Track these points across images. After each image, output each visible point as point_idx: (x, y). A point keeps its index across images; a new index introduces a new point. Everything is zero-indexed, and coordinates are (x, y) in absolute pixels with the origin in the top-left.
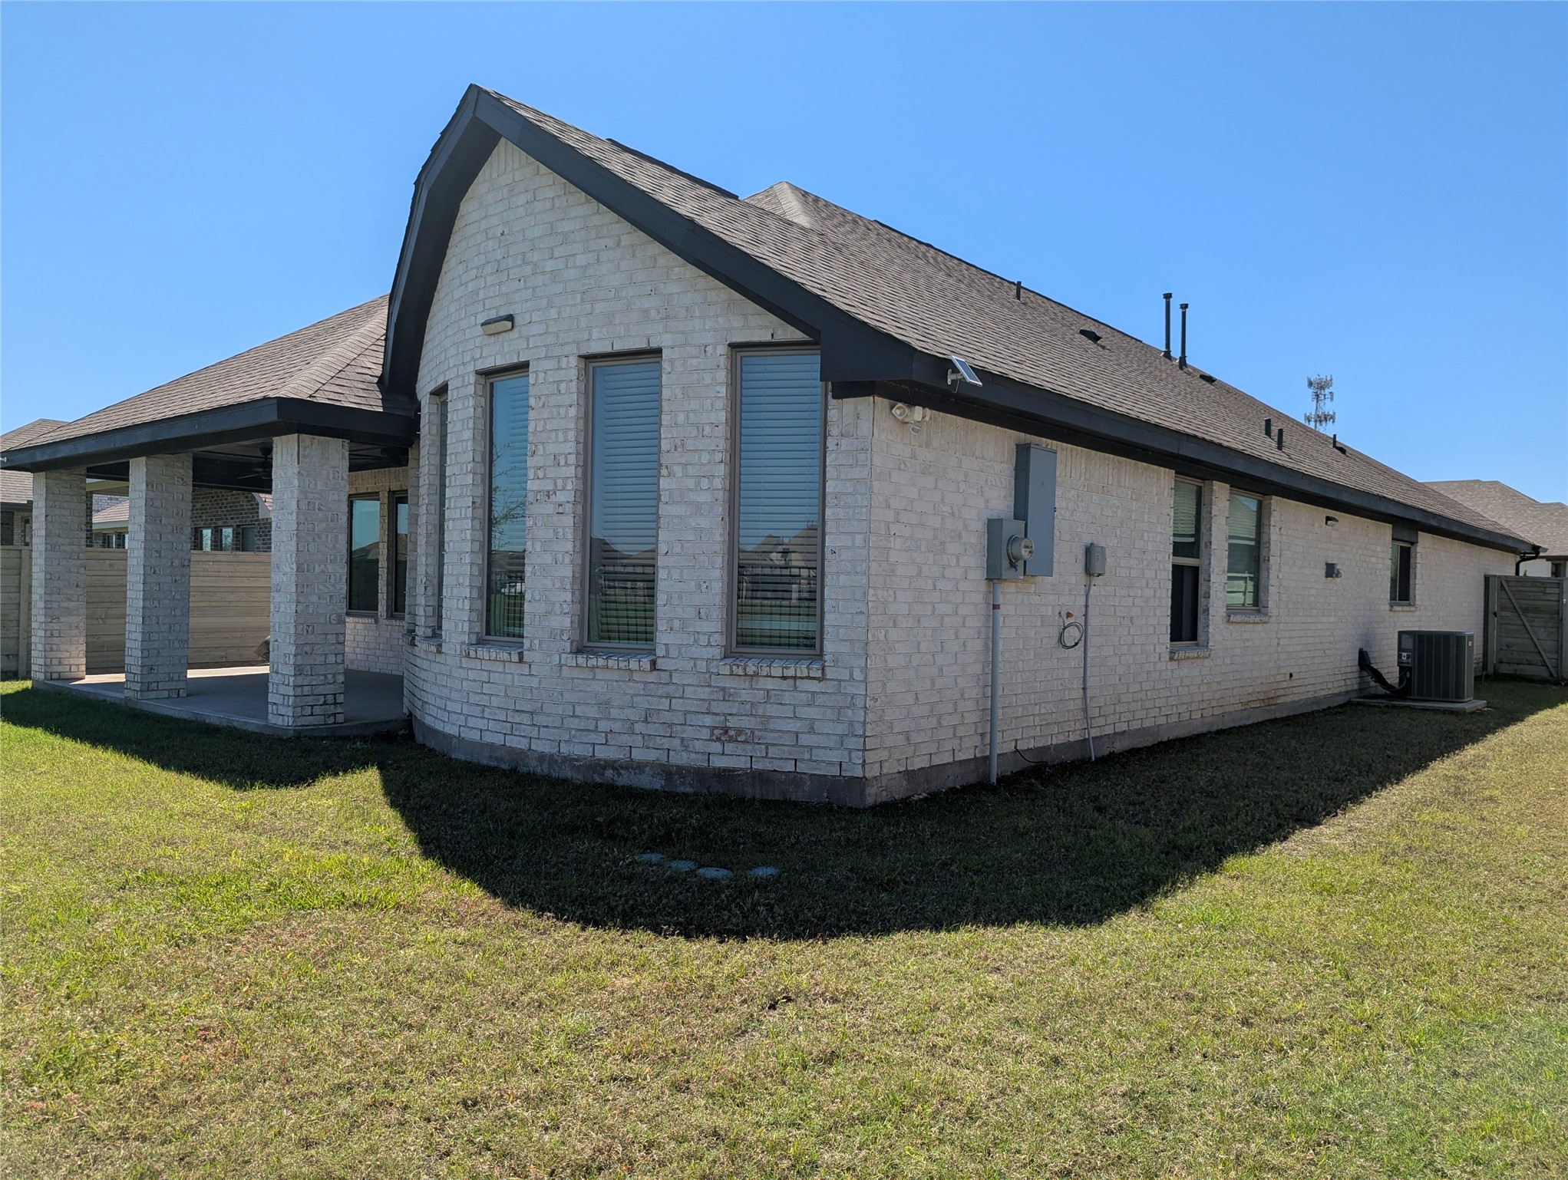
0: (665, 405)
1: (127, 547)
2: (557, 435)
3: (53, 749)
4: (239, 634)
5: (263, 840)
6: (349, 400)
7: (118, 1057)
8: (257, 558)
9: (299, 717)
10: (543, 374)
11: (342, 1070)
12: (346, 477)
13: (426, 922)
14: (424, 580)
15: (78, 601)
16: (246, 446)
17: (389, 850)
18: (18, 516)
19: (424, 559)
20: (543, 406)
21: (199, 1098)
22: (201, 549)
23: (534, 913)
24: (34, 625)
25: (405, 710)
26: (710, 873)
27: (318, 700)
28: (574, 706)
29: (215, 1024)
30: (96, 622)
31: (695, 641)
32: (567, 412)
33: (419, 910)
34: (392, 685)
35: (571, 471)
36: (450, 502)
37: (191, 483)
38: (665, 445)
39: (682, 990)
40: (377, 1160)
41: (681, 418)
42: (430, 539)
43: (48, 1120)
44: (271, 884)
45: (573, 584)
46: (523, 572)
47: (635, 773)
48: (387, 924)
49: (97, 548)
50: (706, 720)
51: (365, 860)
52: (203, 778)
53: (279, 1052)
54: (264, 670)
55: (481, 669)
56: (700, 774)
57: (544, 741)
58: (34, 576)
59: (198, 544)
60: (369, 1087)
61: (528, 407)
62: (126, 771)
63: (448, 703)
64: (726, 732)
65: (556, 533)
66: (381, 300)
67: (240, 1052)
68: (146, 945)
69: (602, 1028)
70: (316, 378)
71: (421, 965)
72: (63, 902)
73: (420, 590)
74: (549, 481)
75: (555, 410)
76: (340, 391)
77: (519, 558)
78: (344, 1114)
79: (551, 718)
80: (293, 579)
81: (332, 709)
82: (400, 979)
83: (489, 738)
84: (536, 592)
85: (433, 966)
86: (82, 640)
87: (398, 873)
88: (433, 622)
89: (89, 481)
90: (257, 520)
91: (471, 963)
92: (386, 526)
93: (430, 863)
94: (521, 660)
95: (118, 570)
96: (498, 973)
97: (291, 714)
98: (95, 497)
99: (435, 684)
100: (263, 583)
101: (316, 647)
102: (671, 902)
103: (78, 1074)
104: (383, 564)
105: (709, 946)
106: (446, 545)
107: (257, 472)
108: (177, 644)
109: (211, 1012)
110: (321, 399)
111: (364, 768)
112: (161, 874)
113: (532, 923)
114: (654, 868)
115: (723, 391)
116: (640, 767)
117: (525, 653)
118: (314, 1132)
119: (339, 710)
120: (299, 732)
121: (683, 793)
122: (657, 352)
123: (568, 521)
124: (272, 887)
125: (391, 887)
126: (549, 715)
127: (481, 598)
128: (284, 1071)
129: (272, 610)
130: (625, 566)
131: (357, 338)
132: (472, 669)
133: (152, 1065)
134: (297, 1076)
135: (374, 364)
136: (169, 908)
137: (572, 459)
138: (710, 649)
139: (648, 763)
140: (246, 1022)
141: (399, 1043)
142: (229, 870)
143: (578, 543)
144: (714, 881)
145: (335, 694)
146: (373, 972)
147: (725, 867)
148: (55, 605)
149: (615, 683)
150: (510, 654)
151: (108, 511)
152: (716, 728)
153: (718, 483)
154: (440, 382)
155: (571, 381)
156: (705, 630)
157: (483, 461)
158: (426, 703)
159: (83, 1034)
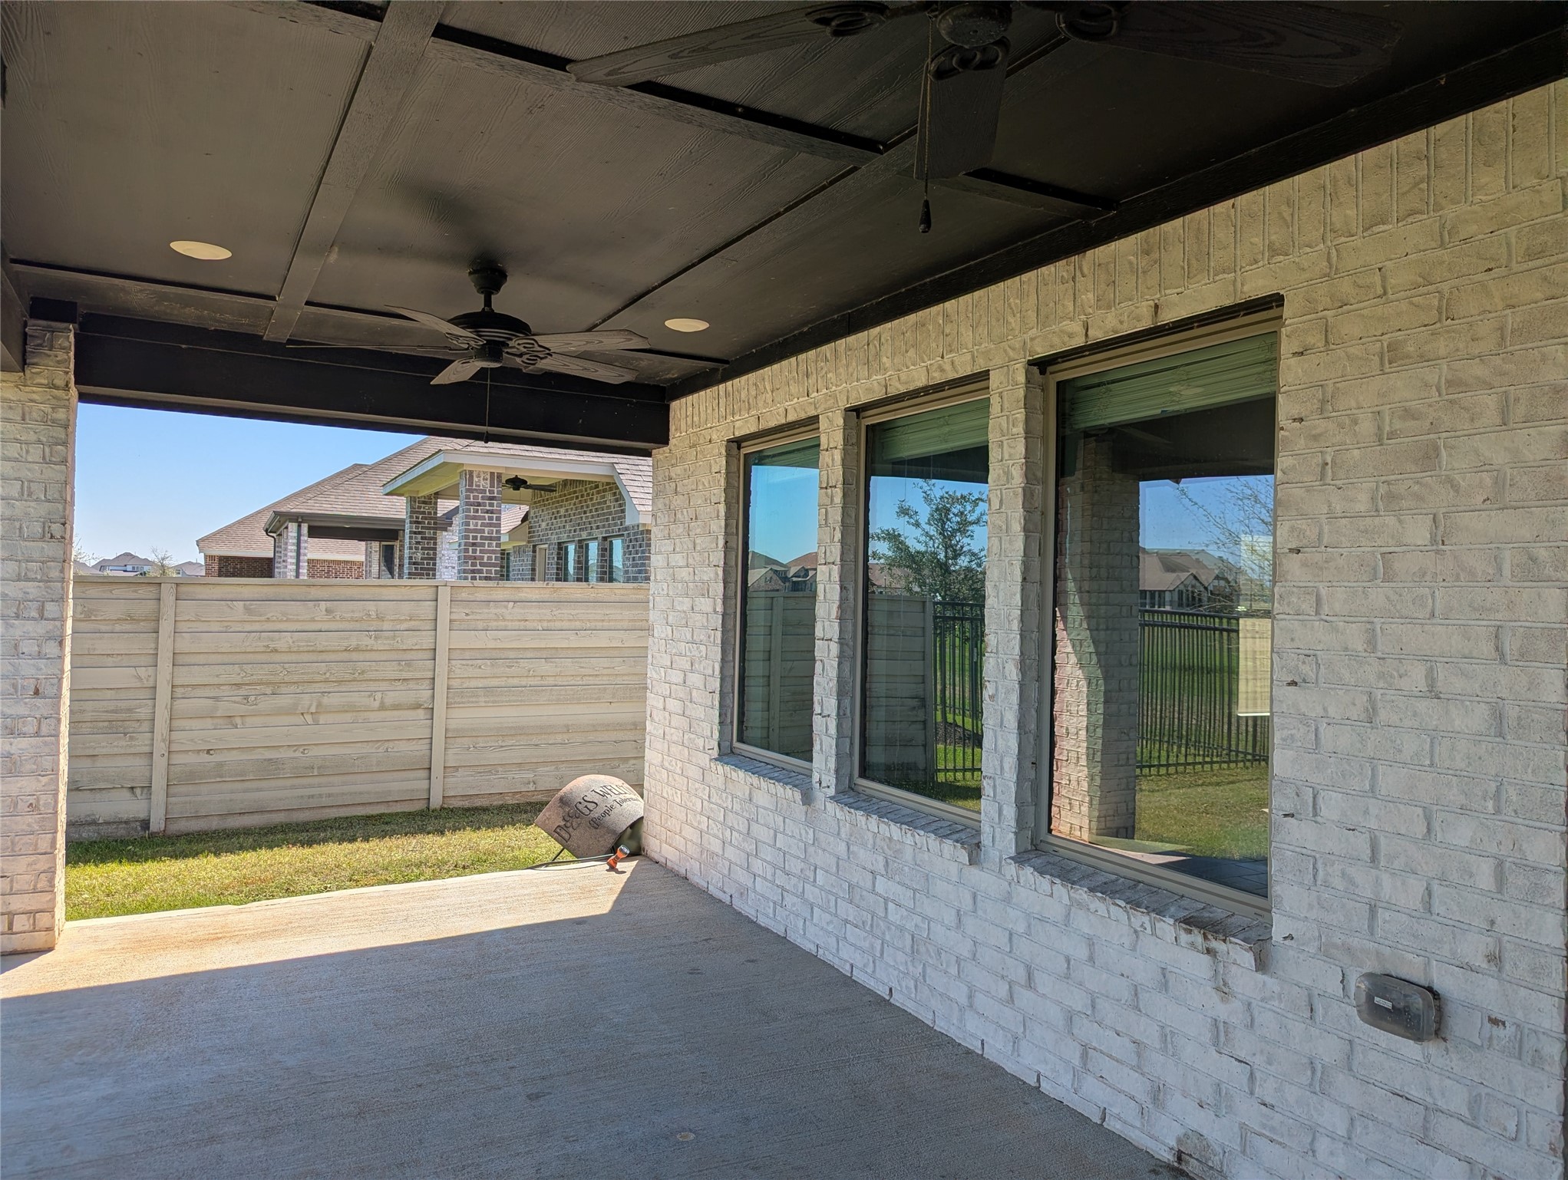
15: (37, 734)
30: (299, 720)
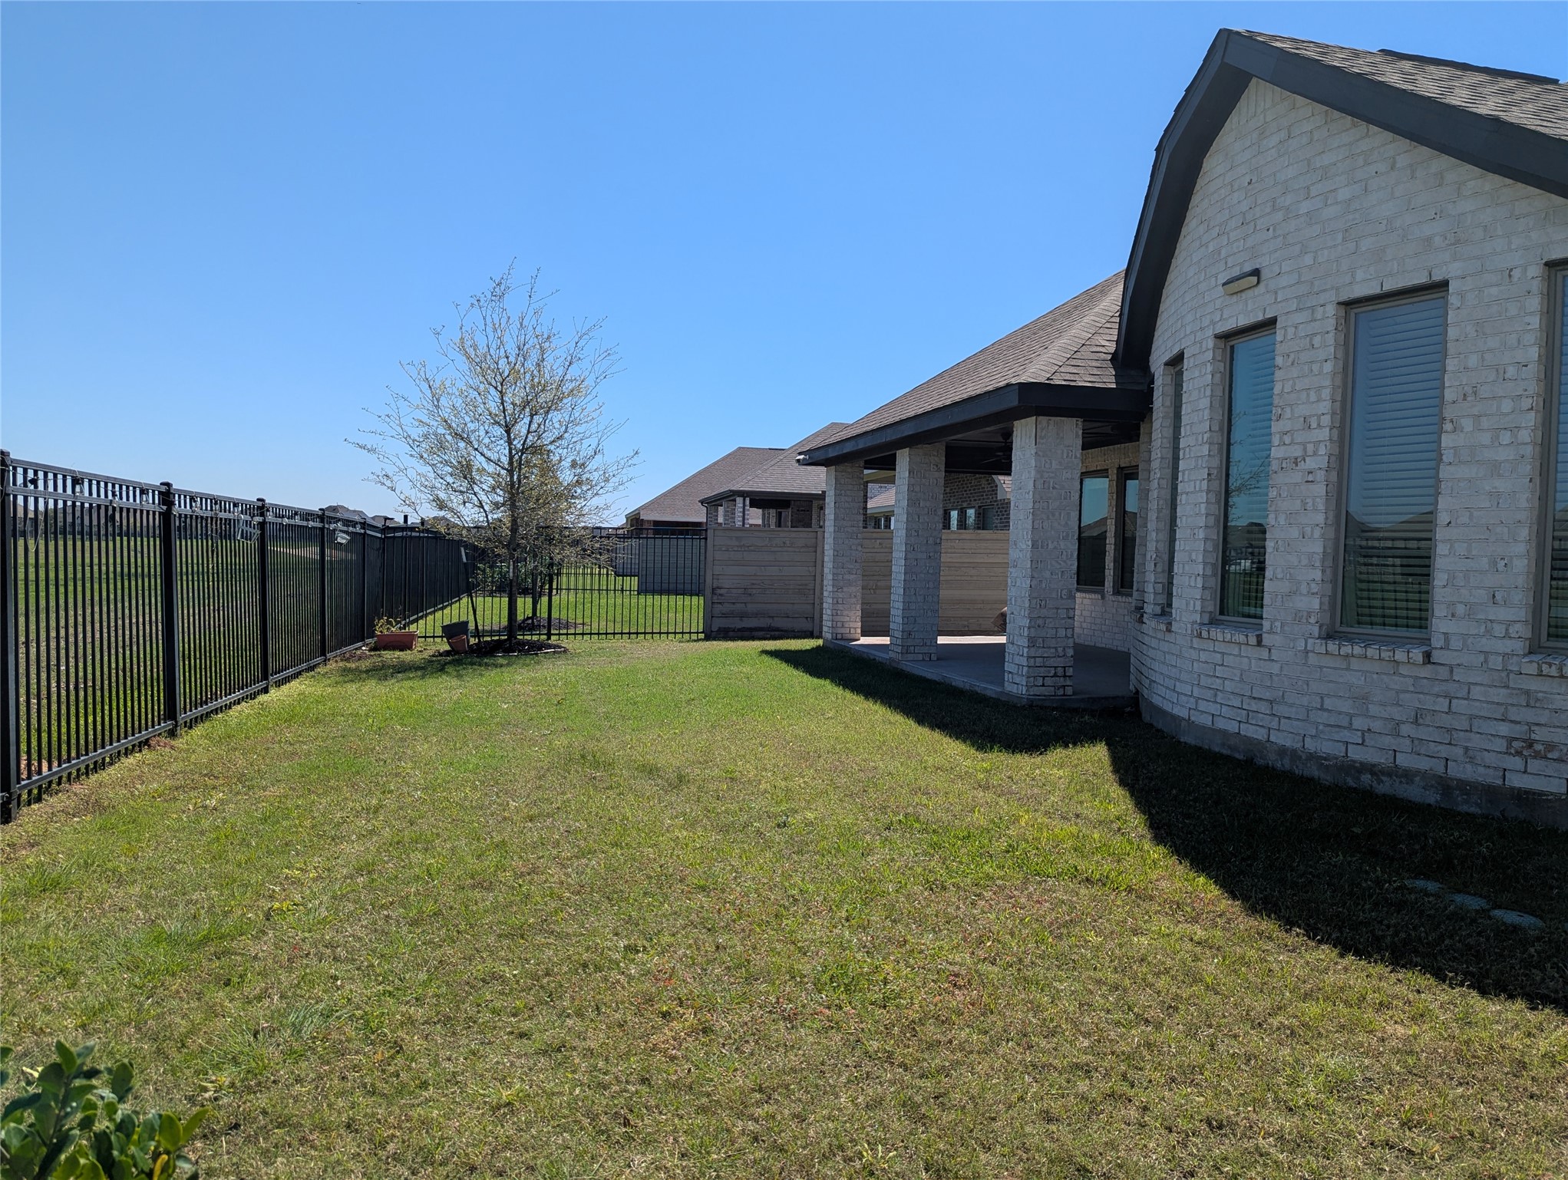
0: (1451, 347)
1: (892, 528)
2: (1308, 395)
3: (837, 698)
4: (979, 606)
5: (1001, 801)
6: (1084, 381)
7: (885, 985)
8: (995, 536)
9: (1032, 687)
10: (1294, 329)
11: (1079, 1049)
12: (1078, 456)
13: (1158, 912)
14: (1154, 556)
15: (856, 574)
16: (988, 432)
17: (1119, 829)
18: (815, 504)
19: (1154, 534)
20: (1292, 364)
21: (950, 1042)
22: (949, 529)
23: (1280, 926)
24: (825, 594)
25: (1132, 687)
26: (1511, 917)
27: (1049, 672)
28: (1322, 698)
29: (964, 972)
31: (1487, 631)
32: (1321, 367)
33: (1152, 898)
34: (1118, 661)
35: (1324, 434)
36: (1183, 475)
37: (943, 469)
38: (1449, 395)
39: (1478, 1058)
40: (1118, 1158)
41: (1473, 361)
42: (1161, 515)
43: (832, 1028)
44: (1010, 846)
45: (1323, 561)
46: (1264, 547)
47: (1401, 782)
48: (1120, 907)
49: (870, 529)
50: (1501, 728)
51: (1096, 836)
52: (950, 736)
53: (1020, 1015)
54: (1001, 639)
55: (1214, 651)
56: (1491, 793)
57: (1285, 734)
58: (826, 553)
59: (947, 525)
60: (1107, 1075)
61: (1275, 367)
62: (890, 723)
63: (1177, 683)
64: (1530, 746)
65: (1304, 504)
66: (1114, 278)
67: (985, 1005)
68: (906, 884)
69: (1371, 1080)
70: (1054, 361)
71: (1155, 958)
72: (844, 832)
73: (1150, 566)
74: (1296, 447)
75: (1306, 367)
76: (1075, 371)
77: (1258, 531)
78: (1083, 1097)
79: (1294, 709)
80: (1029, 555)
81: (1061, 681)
82: (1135, 967)
83: (1221, 724)
84: (1279, 570)
85: (1169, 962)
86: (859, 607)
87: (1129, 855)
88: (1162, 599)
89: (866, 472)
90: (996, 501)
91: (1210, 967)
92: (1114, 503)
93: (1161, 849)
94: (1259, 643)
95: (886, 548)
96: (1240, 985)
97: (1025, 684)
98: (870, 485)
99: (1164, 663)
100: (999, 559)
101: (1048, 621)
102: (1458, 945)
103: (854, 991)
104: (1110, 540)
105: (1515, 1010)
106: (1178, 520)
107: (999, 456)
108: (929, 614)
109: (960, 960)
110: (1058, 381)
111: (1092, 742)
112: (918, 820)
113: (1277, 936)
114: (1431, 899)
115: (1535, 321)
116: (1408, 775)
117: (1264, 635)
118: (1055, 1107)
119: (1068, 683)
120: (1032, 701)
121: (1468, 814)
122: (1444, 285)
123: (1320, 489)
124: (1010, 849)
125: (1122, 869)
126: (1291, 705)
127: (1215, 575)
128: (1025, 1035)
129: (1009, 584)
130: (1380, 540)
131: (1092, 318)
132: (1204, 650)
133: (912, 998)
134: (1038, 1045)
135: (1108, 343)
136: (925, 853)
137: (1326, 420)
138: (1508, 642)
139: (1418, 772)
140: (990, 977)
141: (1136, 1034)
142: (973, 826)
143: (1331, 515)
144: (1515, 928)
145: (1065, 667)
146: (1107, 953)
147: (1532, 913)
148: (840, 577)
149: (1375, 676)
150: (1247, 636)
151: (879, 497)
152: (1516, 739)
153: (1525, 436)
154: (1175, 351)
155: (1328, 332)
156: (1501, 618)
157: (1221, 429)
158: (1154, 682)
159: (859, 956)
